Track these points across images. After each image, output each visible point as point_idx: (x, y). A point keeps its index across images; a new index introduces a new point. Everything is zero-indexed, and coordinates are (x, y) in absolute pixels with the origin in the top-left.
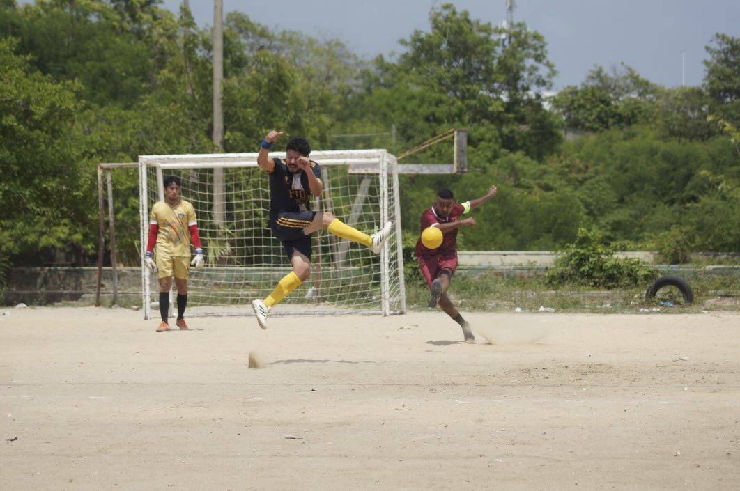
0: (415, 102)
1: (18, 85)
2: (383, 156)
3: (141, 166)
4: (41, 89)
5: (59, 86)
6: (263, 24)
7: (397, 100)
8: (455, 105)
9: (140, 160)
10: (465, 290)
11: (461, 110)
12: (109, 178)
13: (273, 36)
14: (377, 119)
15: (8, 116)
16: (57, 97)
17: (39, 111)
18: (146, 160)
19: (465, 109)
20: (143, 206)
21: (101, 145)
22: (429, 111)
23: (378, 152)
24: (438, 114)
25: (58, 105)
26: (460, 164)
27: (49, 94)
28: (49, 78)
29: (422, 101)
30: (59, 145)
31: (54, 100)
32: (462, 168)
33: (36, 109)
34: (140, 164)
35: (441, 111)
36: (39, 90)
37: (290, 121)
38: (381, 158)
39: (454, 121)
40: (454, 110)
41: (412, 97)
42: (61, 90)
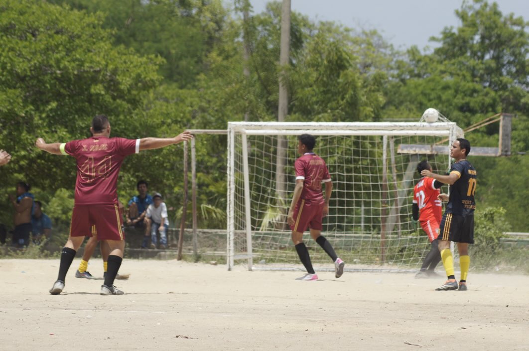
0: (451, 92)
1: (106, 57)
2: (453, 128)
3: (230, 132)
4: (127, 61)
5: (144, 59)
6: (303, 14)
7: (433, 90)
8: (489, 95)
9: (229, 126)
10: (514, 260)
11: (494, 100)
12: (193, 143)
13: (313, 25)
14: (413, 107)
15: (96, 85)
16: (142, 69)
17: (125, 82)
18: (234, 126)
19: (498, 100)
20: (230, 168)
21: (176, 117)
22: (464, 102)
23: (448, 125)
24: (472, 105)
25: (143, 76)
26: (505, 148)
27: (135, 67)
28: (132, 51)
29: (457, 91)
30: (137, 114)
31: (139, 71)
32: (506, 151)
33: (123, 80)
34: (228, 130)
35: (475, 101)
36: (125, 62)
37: (349, 100)
38: (451, 130)
39: (487, 112)
40: (488, 100)
41: (446, 88)
42: (146, 63)
